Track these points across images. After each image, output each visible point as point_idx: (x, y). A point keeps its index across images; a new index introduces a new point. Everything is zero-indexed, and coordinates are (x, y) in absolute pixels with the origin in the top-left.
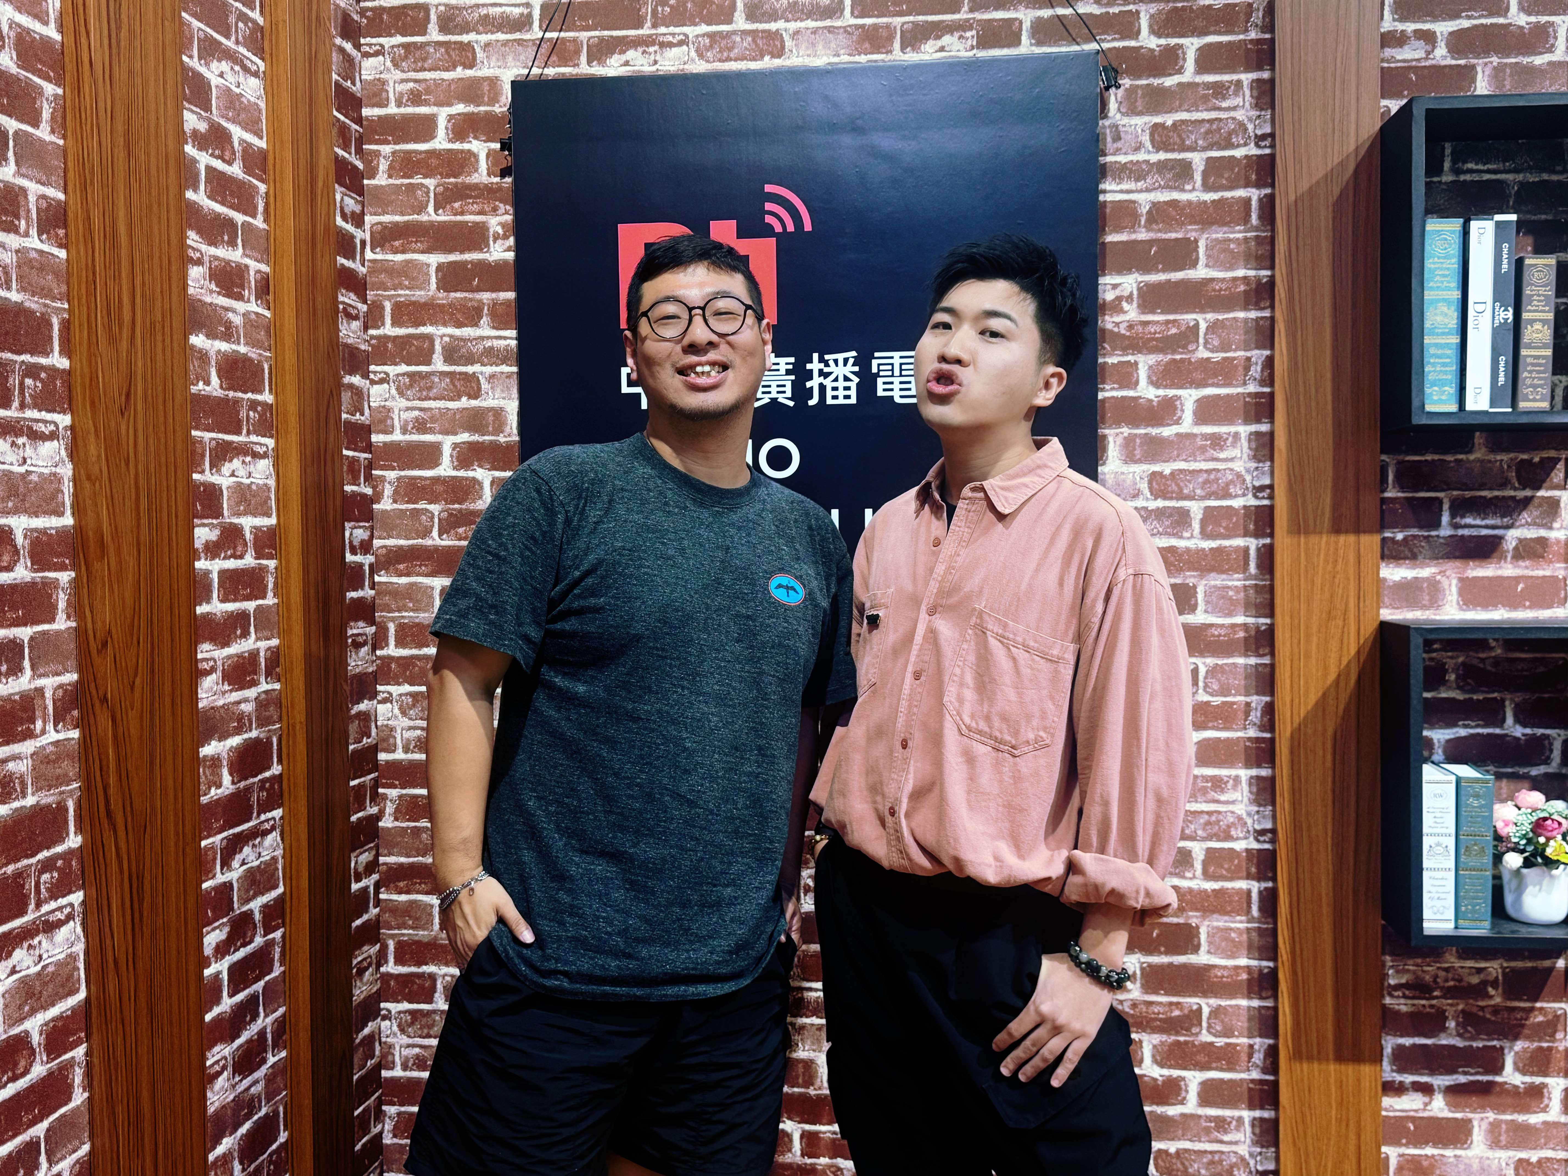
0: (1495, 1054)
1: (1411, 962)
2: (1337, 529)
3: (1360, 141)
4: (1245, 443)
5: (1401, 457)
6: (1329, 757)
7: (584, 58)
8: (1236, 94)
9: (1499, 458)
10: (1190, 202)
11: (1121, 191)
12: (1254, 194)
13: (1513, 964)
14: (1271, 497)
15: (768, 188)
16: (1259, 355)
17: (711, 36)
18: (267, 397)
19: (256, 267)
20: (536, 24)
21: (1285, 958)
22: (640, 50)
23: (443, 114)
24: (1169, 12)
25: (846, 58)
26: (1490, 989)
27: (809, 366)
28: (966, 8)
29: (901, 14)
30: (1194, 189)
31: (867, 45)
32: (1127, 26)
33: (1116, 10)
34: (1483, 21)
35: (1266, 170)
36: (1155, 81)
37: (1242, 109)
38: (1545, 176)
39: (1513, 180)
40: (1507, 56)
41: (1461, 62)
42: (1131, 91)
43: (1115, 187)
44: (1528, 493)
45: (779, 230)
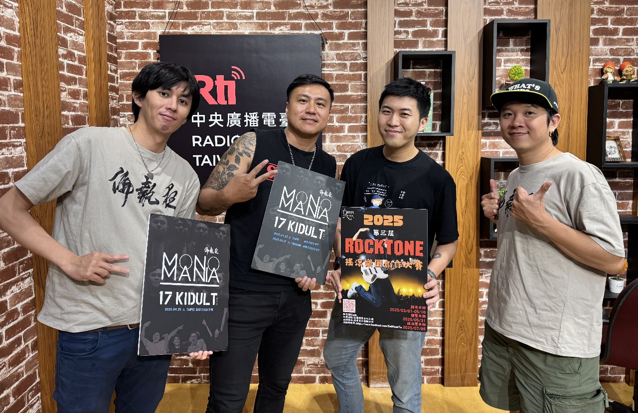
3: (389, 60)
4: (361, 138)
7: (181, 28)
8: (358, 46)
10: (346, 75)
12: (363, 73)
15: (233, 67)
16: (364, 115)
17: (217, 23)
20: (167, 17)
22: (197, 26)
23: (140, 42)
24: (341, 23)
25: (255, 31)
27: (245, 116)
28: (287, 19)
29: (269, 20)
30: (347, 71)
31: (260, 28)
32: (330, 26)
33: (326, 22)
34: (421, 28)
35: (365, 66)
36: (337, 42)
37: (359, 50)
38: (436, 70)
39: (428, 71)
40: (427, 38)
41: (415, 39)
42: (331, 44)
43: (327, 69)
44: (430, 151)
45: (236, 78)
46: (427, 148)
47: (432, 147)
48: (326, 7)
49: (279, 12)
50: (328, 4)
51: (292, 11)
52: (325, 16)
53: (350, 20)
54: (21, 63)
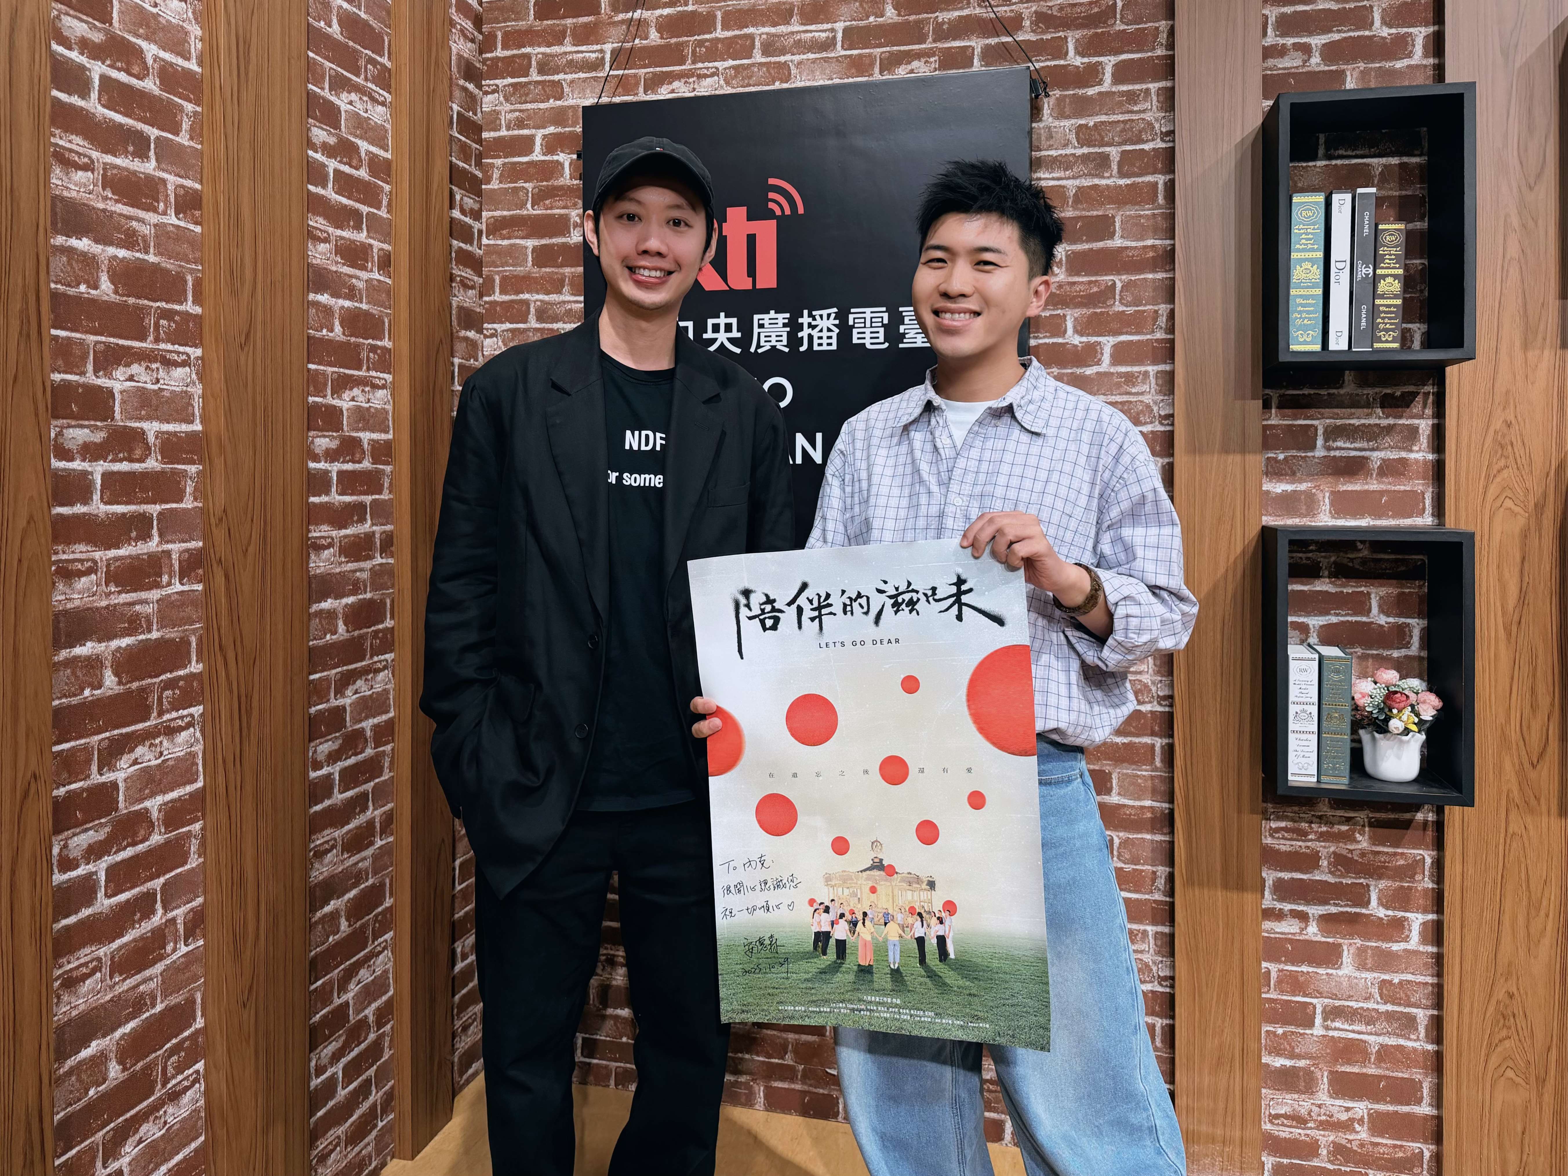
0: (1362, 890)
1: (1289, 809)
2: (1226, 450)
3: (1246, 133)
4: (1153, 381)
5: (1282, 392)
6: (1219, 637)
7: (641, 89)
8: (1145, 99)
9: (1365, 392)
10: (1108, 187)
11: (1053, 179)
12: (1161, 179)
13: (1378, 815)
14: (1173, 424)
15: (771, 181)
16: (1163, 309)
17: (736, 68)
18: (386, 343)
19: (378, 246)
20: (607, 64)
21: (1180, 801)
22: (683, 80)
23: (539, 135)
24: (1091, 36)
25: (838, 81)
26: (1357, 835)
27: (800, 320)
28: (930, 39)
29: (881, 46)
30: (1111, 176)
31: (853, 70)
32: (1057, 49)
33: (1048, 36)
34: (1352, 34)
35: (1168, 160)
36: (1080, 92)
37: (1150, 111)
38: (1405, 159)
39: (1377, 163)
40: (1373, 61)
41: (1333, 68)
42: (1061, 100)
43: (1048, 175)
44: (1391, 421)
45: (779, 213)
46: (1379, 411)
47: (1397, 406)
49: (908, 23)
51: (947, 16)
52: (1043, 20)
53: (1119, 26)
54: (199, 146)
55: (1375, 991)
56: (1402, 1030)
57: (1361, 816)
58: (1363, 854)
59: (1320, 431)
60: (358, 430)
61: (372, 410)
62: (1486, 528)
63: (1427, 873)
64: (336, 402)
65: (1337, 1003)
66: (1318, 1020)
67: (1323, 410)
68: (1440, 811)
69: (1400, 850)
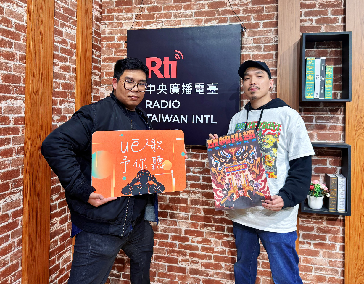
0: (324, 237)
1: (306, 215)
3: (296, 42)
5: (305, 107)
7: (143, 25)
8: (271, 32)
9: (326, 108)
10: (261, 54)
11: (247, 52)
12: (274, 53)
13: (329, 217)
15: (175, 51)
17: (167, 21)
18: (74, 91)
19: (72, 66)
20: (134, 19)
22: (153, 24)
23: (116, 36)
24: (257, 16)
25: (193, 25)
26: (323, 222)
27: (182, 86)
28: (217, 15)
29: (204, 17)
30: (262, 52)
31: (197, 23)
32: (249, 18)
33: (246, 15)
34: (323, 17)
35: (276, 48)
36: (254, 30)
37: (272, 35)
38: (336, 49)
39: (329, 50)
40: (328, 24)
41: (318, 25)
42: (249, 32)
43: (245, 51)
44: (332, 116)
45: (177, 59)
46: (329, 113)
47: (334, 112)
48: (246, 4)
49: (211, 11)
50: (248, 3)
51: (221, 9)
52: (245, 11)
53: (264, 13)
54: (26, 44)
55: (328, 263)
56: (334, 273)
57: (324, 217)
58: (325, 227)
59: (314, 118)
60: (66, 114)
61: (70, 108)
62: (356, 144)
63: (341, 232)
64: (60, 107)
65: (318, 266)
66: (313, 271)
67: (315, 113)
68: (344, 217)
69: (334, 226)
